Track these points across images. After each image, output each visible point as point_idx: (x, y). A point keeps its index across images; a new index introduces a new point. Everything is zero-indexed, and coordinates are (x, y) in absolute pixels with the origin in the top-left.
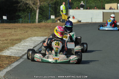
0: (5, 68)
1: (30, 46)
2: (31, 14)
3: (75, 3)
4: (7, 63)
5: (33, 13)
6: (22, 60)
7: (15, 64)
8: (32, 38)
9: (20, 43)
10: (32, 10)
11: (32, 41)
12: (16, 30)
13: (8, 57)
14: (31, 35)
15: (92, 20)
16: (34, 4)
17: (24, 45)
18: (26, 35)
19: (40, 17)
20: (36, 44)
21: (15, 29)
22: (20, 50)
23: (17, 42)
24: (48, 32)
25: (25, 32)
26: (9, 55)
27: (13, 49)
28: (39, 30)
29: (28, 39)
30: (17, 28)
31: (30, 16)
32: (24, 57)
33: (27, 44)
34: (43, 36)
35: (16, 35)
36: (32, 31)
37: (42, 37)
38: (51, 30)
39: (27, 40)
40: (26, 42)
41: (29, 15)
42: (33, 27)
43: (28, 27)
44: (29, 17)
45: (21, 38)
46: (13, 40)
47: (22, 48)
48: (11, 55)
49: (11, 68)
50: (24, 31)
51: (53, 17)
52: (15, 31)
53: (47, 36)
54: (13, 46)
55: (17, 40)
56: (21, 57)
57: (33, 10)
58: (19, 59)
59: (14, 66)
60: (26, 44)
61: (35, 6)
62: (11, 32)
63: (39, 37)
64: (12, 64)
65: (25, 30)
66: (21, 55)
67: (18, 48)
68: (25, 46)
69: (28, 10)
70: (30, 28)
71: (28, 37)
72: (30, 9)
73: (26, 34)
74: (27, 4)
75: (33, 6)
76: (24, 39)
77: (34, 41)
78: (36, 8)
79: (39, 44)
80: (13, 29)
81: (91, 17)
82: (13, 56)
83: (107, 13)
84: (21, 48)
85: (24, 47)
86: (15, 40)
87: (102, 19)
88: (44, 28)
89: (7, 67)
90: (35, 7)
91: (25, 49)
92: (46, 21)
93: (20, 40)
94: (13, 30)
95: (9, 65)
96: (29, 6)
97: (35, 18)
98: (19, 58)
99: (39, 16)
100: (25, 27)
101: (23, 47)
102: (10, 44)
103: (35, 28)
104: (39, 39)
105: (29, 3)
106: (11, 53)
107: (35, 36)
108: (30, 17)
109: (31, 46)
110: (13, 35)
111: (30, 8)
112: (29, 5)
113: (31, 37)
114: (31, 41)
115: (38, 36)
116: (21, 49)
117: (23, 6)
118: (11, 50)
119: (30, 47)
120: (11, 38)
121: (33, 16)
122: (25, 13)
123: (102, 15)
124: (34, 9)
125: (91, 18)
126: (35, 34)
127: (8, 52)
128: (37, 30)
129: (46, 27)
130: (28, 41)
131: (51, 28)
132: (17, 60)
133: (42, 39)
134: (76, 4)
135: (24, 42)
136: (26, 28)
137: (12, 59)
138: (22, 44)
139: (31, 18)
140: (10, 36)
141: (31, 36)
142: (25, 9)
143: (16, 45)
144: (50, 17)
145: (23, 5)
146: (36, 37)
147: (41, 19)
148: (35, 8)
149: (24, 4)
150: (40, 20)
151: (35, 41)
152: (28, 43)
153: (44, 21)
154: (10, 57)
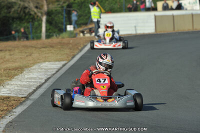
0: (2, 117)
1: (39, 78)
2: (33, 25)
3: (107, 2)
4: (5, 108)
5: (36, 23)
6: (29, 103)
7: (19, 110)
8: (42, 65)
9: (22, 74)
10: (34, 17)
11: (41, 69)
12: (12, 53)
13: (5, 98)
14: (38, 59)
15: (136, 30)
16: (37, 7)
17: (29, 76)
18: (29, 60)
19: (48, 28)
20: (50, 74)
21: (10, 50)
22: (24, 86)
23: (16, 72)
24: (67, 54)
25: (27, 56)
26: (7, 95)
27: (12, 85)
28: (51, 50)
29: (34, 67)
30: (13, 49)
31: (32, 28)
32: (31, 97)
33: (33, 75)
34: (59, 61)
35: (13, 61)
36: (39, 54)
37: (57, 63)
38: (71, 49)
39: (34, 69)
40: (31, 72)
41: (30, 27)
42: (39, 46)
43: (32, 47)
44: (30, 29)
45: (21, 65)
46: (10, 70)
47: (26, 82)
48: (10, 95)
49: (13, 117)
50: (26, 53)
51: (70, 28)
52: (11, 55)
53: (66, 60)
54: (10, 80)
55: (16, 69)
56: (27, 98)
57: (36, 17)
58: (24, 101)
59: (18, 114)
60: (31, 75)
61: (39, 10)
62: (5, 57)
63: (53, 63)
64: (14, 110)
65: (27, 51)
66: (26, 94)
67: (20, 83)
68: (31, 78)
69: (27, 17)
70: (36, 48)
71: (34, 64)
72: (32, 16)
73: (30, 58)
74: (26, 8)
75: (35, 10)
76: (27, 67)
77: (45, 69)
78: (42, 13)
79: (54, 74)
80: (6, 50)
81: (134, 25)
82: (13, 97)
83: (162, 16)
84: (24, 83)
85: (30, 80)
86: (13, 69)
87: (154, 28)
88: (59, 47)
89: (6, 115)
90: (39, 12)
91: (32, 83)
92: (59, 34)
93: (20, 69)
94: (7, 53)
95: (8, 111)
96: (29, 12)
97: (41, 32)
98: (23, 99)
99: (46, 27)
100: (26, 47)
101: (28, 80)
102: (6, 76)
103: (44, 48)
104: (53, 66)
105: (29, 6)
106: (8, 92)
107: (45, 62)
108: (32, 30)
109: (42, 79)
110: (8, 61)
111: (30, 15)
112: (30, 9)
113: (39, 63)
114: (39, 70)
115: (49, 61)
116: (26, 84)
117: (19, 12)
118: (8, 87)
119: (40, 80)
120: (6, 66)
121: (36, 28)
122: (24, 23)
123: (153, 21)
124: (38, 16)
125: (135, 27)
126: (45, 57)
127: (4, 89)
128: (48, 50)
129: (63, 45)
130: (34, 71)
131: (71, 46)
132: (21, 103)
133: (58, 65)
134: (108, 4)
135: (27, 73)
136: (29, 49)
137: (13, 102)
138: (26, 76)
139: (34, 31)
140: (3, 63)
141: (38, 61)
142: (23, 17)
143: (15, 77)
144: (66, 28)
145: (19, 9)
146: (47, 63)
147: (50, 33)
148: (39, 14)
149: (21, 9)
150: (48, 34)
151: (47, 70)
152: (35, 74)
153: (56, 36)
154: (8, 98)
